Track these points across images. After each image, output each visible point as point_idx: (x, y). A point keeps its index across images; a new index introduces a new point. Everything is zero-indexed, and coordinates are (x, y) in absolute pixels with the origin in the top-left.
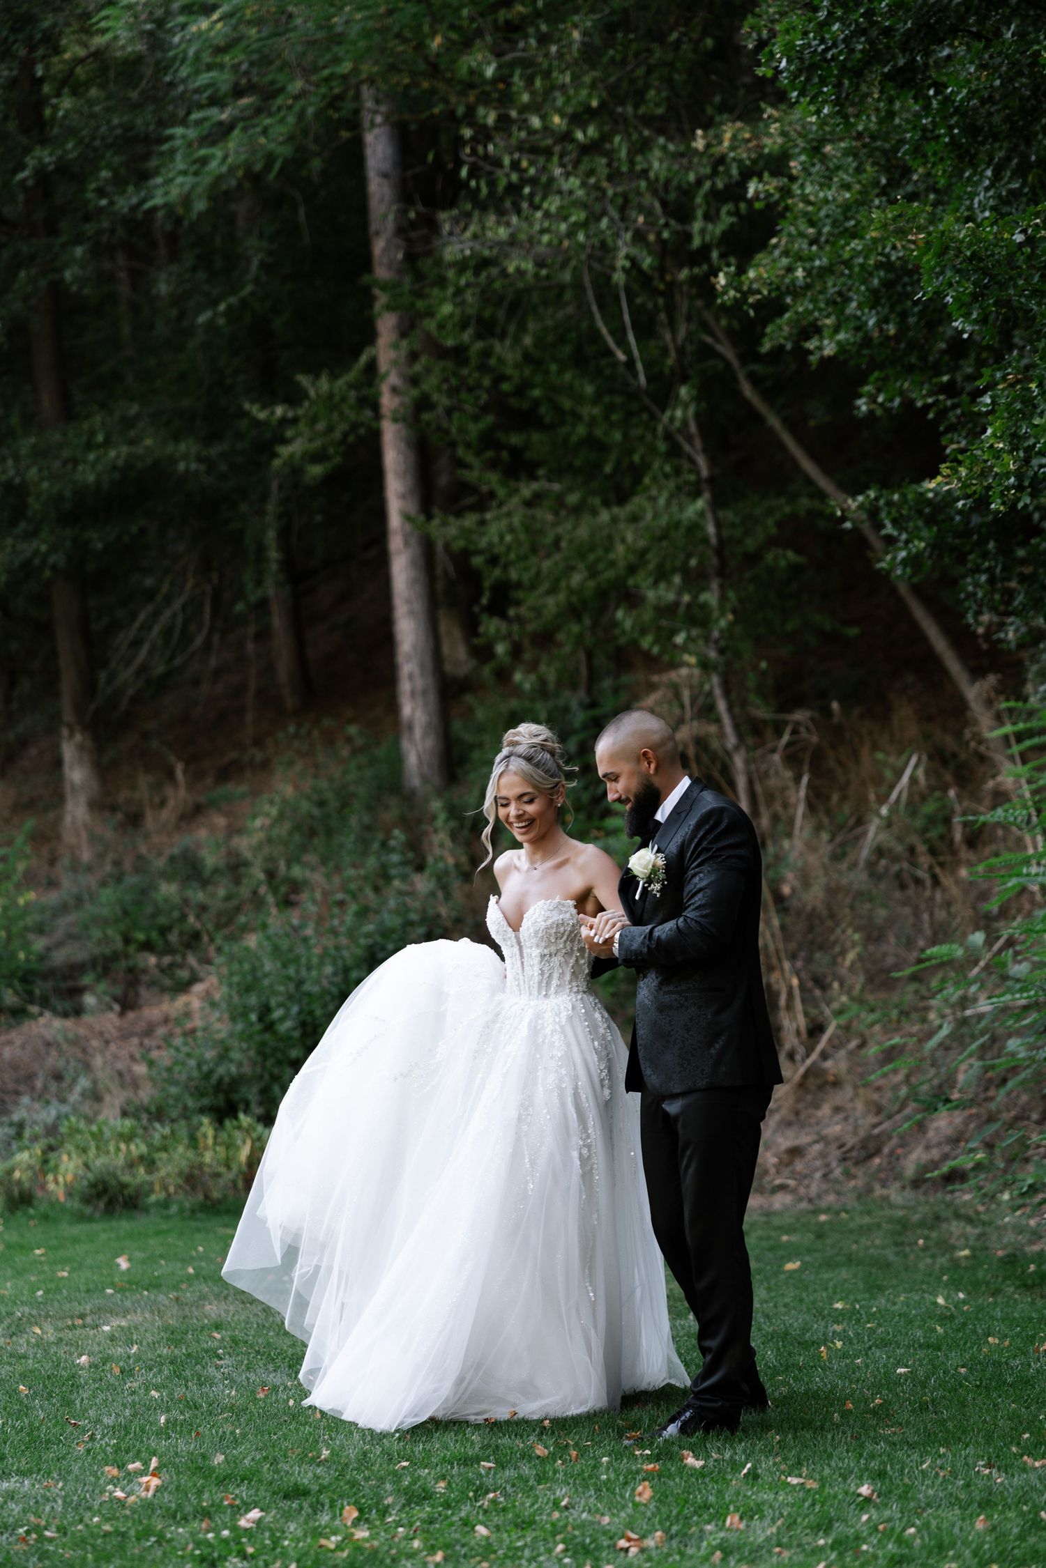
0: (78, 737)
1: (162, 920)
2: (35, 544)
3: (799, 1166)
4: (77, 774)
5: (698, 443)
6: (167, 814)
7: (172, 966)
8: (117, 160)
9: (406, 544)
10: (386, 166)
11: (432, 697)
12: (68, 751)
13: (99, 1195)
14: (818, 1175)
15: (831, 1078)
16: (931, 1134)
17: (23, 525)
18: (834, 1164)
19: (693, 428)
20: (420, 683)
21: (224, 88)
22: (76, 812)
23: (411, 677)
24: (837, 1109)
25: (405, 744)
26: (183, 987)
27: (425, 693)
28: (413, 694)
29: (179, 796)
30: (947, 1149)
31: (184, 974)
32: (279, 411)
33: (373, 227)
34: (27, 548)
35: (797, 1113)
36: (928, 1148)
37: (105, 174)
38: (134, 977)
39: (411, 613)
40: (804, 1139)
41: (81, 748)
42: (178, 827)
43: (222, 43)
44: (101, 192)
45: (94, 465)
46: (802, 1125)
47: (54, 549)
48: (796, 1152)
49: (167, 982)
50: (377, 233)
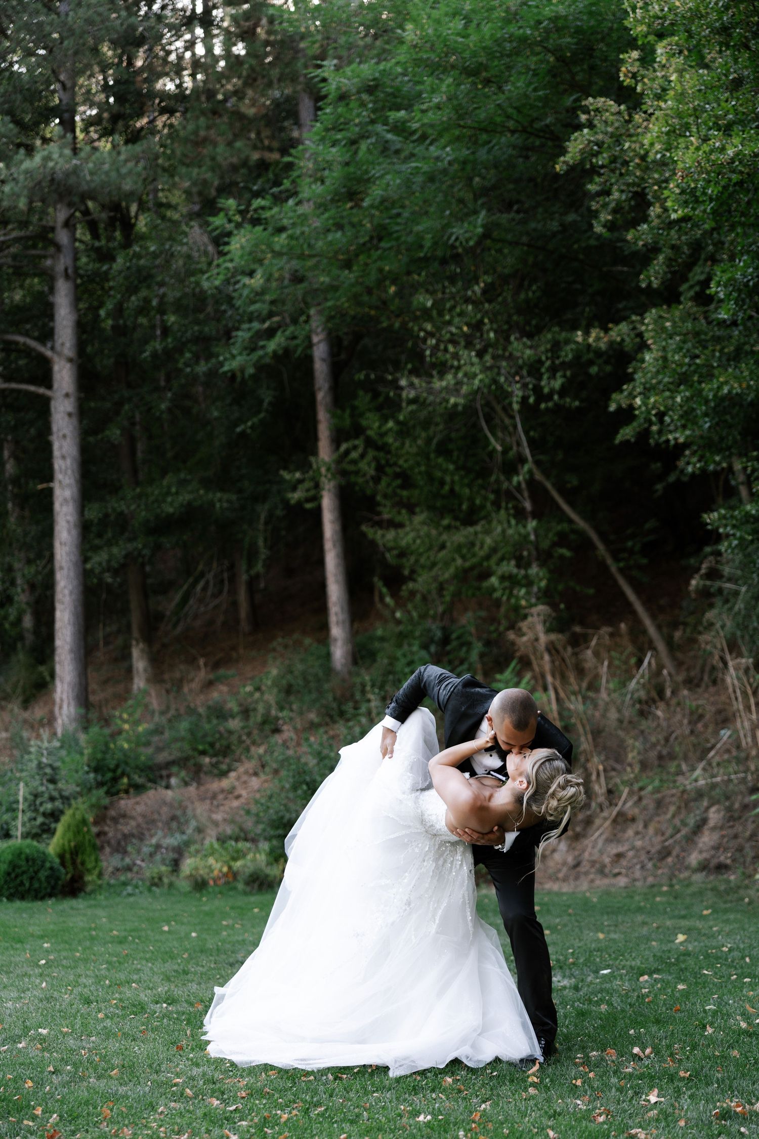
0: (141, 645)
1: (209, 739)
2: (135, 544)
3: (624, 862)
4: (140, 663)
5: (526, 494)
6: (195, 685)
7: (217, 763)
8: (194, 348)
9: (334, 546)
10: (324, 356)
11: (347, 624)
12: (136, 653)
13: (254, 881)
14: (638, 867)
15: (630, 816)
16: (700, 845)
17: (127, 534)
18: (646, 861)
19: (524, 486)
20: (341, 617)
21: (265, 312)
22: (139, 683)
23: (336, 614)
24: (637, 833)
25: (332, 648)
26: (224, 774)
27: (343, 622)
28: (337, 623)
29: (202, 675)
30: (713, 852)
31: (224, 767)
32: (298, 475)
33: (317, 386)
34: (130, 546)
35: (615, 835)
36: (701, 852)
37: (188, 355)
38: (198, 769)
39: (337, 582)
40: (620, 849)
41: (142, 651)
42: (201, 691)
43: (259, 290)
44: (187, 365)
45: (171, 504)
46: (619, 841)
47: (144, 546)
48: (619, 856)
49: (216, 771)
50: (320, 389)
